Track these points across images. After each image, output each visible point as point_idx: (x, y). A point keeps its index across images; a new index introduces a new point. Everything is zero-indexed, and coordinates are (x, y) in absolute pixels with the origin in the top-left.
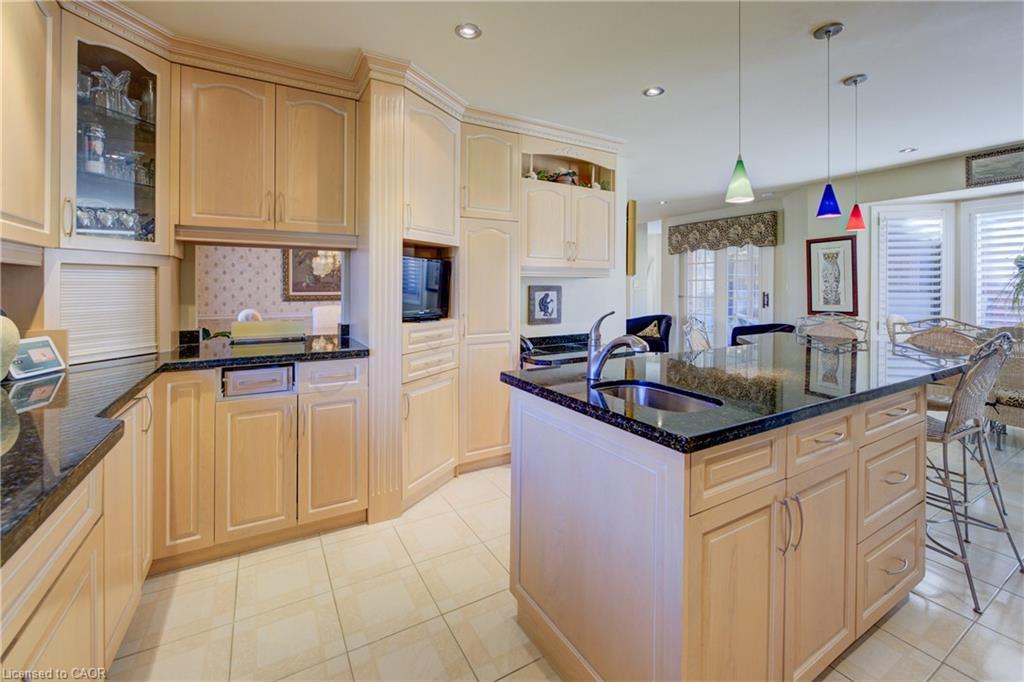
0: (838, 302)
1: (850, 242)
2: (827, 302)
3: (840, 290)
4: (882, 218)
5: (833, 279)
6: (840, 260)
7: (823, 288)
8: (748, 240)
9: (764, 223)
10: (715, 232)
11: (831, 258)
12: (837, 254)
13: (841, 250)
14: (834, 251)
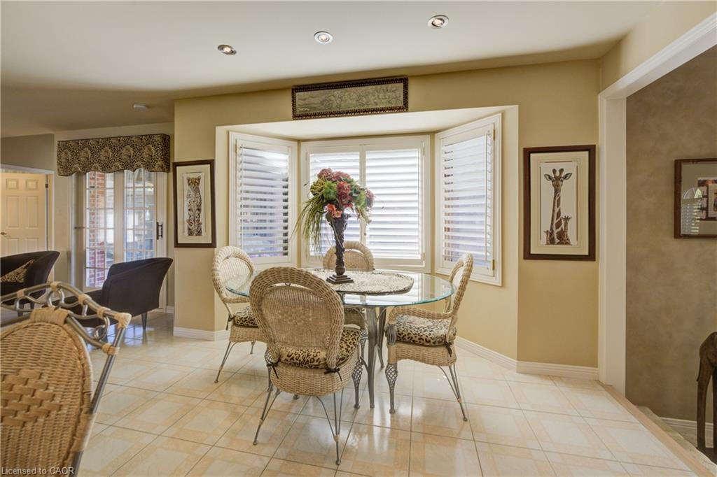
0: (199, 233)
1: (208, 166)
2: (190, 233)
3: (202, 220)
4: (239, 146)
5: (196, 208)
6: (201, 187)
7: (187, 217)
8: (140, 163)
9: (154, 146)
10: (107, 151)
11: (194, 183)
12: (199, 180)
13: (202, 175)
14: (196, 176)
